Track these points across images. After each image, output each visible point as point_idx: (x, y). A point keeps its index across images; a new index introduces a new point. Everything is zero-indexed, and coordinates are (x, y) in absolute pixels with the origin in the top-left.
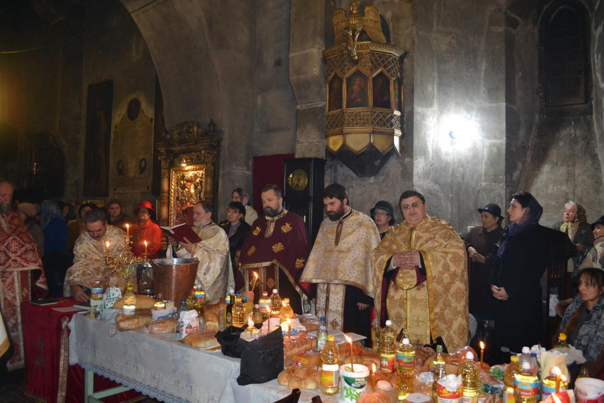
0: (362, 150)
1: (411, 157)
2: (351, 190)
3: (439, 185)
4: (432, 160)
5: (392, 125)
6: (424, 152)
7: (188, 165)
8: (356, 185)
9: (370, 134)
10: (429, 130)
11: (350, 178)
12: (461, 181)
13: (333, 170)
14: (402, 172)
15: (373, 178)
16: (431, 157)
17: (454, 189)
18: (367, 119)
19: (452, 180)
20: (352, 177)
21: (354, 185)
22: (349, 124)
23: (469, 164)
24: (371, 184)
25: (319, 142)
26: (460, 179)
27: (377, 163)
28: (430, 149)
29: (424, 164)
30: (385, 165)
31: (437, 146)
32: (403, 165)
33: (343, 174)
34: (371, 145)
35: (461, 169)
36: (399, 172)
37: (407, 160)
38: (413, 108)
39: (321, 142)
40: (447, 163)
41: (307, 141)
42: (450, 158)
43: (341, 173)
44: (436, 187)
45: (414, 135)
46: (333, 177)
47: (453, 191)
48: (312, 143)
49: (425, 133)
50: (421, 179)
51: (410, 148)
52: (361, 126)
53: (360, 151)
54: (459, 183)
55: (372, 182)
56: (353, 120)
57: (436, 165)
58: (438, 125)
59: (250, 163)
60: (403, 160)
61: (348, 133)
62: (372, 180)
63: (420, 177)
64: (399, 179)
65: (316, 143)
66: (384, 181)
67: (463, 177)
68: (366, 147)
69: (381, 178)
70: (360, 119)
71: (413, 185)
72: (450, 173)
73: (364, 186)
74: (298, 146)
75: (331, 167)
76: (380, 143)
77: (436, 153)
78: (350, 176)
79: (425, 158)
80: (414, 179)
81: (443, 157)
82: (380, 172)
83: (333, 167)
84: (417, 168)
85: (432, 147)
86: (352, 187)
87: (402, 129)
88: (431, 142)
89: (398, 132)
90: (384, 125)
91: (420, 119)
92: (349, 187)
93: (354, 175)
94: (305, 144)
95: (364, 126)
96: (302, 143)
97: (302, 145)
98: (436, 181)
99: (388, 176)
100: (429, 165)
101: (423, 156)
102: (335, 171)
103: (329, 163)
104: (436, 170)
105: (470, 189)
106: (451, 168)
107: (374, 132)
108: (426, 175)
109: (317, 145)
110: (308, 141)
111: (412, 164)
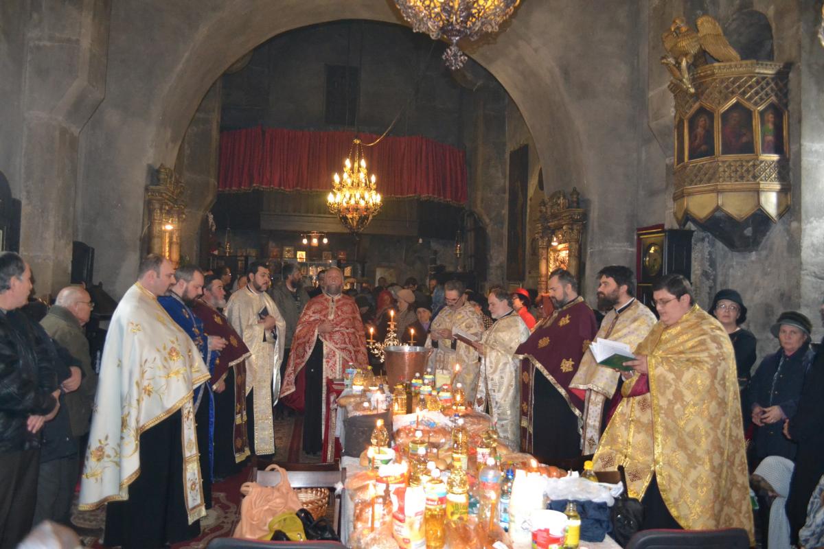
1: (799, 220)
2: (731, 270)
5: (755, 177)
7: (560, 243)
8: (737, 263)
14: (789, 243)
15: (754, 253)
21: (735, 263)
24: (753, 262)
30: (768, 233)
32: (788, 231)
34: (718, 209)
36: (785, 243)
37: (794, 225)
38: (800, 145)
45: (803, 187)
51: (797, 207)
52: (705, 183)
55: (753, 259)
56: (696, 175)
59: (635, 237)
60: (790, 225)
62: (753, 256)
63: (816, 251)
64: (785, 254)
66: (767, 256)
69: (764, 253)
71: (801, 263)
73: (745, 265)
74: (667, 213)
76: (735, 205)
80: (802, 254)
82: (762, 244)
86: (732, 266)
89: (773, 186)
90: (741, 177)
92: (729, 268)
99: (771, 249)
111: (799, 230)
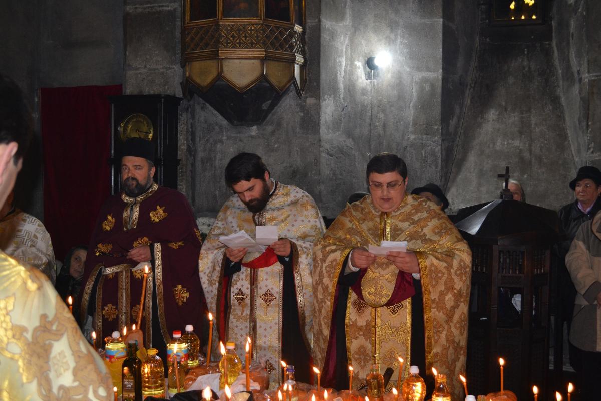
0: (249, 85)
1: (318, 97)
2: (219, 146)
3: (353, 140)
4: (344, 101)
5: (292, 47)
6: (334, 90)
8: (229, 138)
9: (262, 60)
10: (339, 56)
11: (217, 128)
12: (382, 132)
13: (190, 116)
14: (303, 120)
15: (255, 127)
16: (342, 96)
17: (373, 144)
18: (258, 36)
19: (370, 132)
20: (221, 127)
21: (225, 138)
22: (227, 43)
23: (393, 108)
24: (252, 137)
25: (168, 69)
26: (380, 130)
27: (265, 106)
28: (341, 85)
29: (334, 108)
30: (276, 108)
31: (350, 79)
32: (302, 108)
33: (206, 122)
34: (263, 78)
35: (382, 116)
36: (298, 119)
37: (310, 101)
38: (319, 21)
39: (170, 68)
40: (363, 106)
41: (145, 67)
42: (367, 99)
43: (202, 119)
44: (349, 143)
45: (321, 64)
46: (190, 126)
47: (372, 147)
48: (155, 69)
49: (335, 60)
50: (330, 131)
51: (315, 84)
52: (246, 48)
53: (247, 87)
54: (379, 136)
55: (254, 133)
56: (234, 36)
57: (349, 109)
58: (351, 48)
59: (36, 100)
60: (304, 101)
61: (227, 58)
62: (254, 130)
63: (328, 128)
64: (298, 130)
65: (162, 70)
66: (273, 133)
67: (384, 126)
68: (255, 81)
69: (270, 129)
70: (246, 37)
71: (319, 140)
72: (368, 120)
73: (241, 141)
74: (130, 73)
75: (187, 110)
76: (276, 75)
77: (349, 91)
78: (217, 124)
79: (334, 97)
80: (321, 131)
81: (359, 97)
82: (268, 118)
83: (190, 110)
84: (325, 113)
85: (344, 82)
86: (221, 141)
87: (303, 53)
88: (343, 73)
89: (299, 59)
90: (282, 46)
91: (328, 38)
92: (216, 142)
93: (225, 122)
94: (143, 71)
95: (252, 47)
96: (137, 69)
97: (138, 72)
98: (349, 134)
99: (279, 125)
100: (340, 110)
101: (332, 96)
102: (193, 117)
103: (184, 104)
104: (349, 116)
105: (394, 145)
106: (369, 114)
107: (267, 58)
108: (336, 124)
109: (163, 73)
110: (148, 66)
111: (318, 107)
